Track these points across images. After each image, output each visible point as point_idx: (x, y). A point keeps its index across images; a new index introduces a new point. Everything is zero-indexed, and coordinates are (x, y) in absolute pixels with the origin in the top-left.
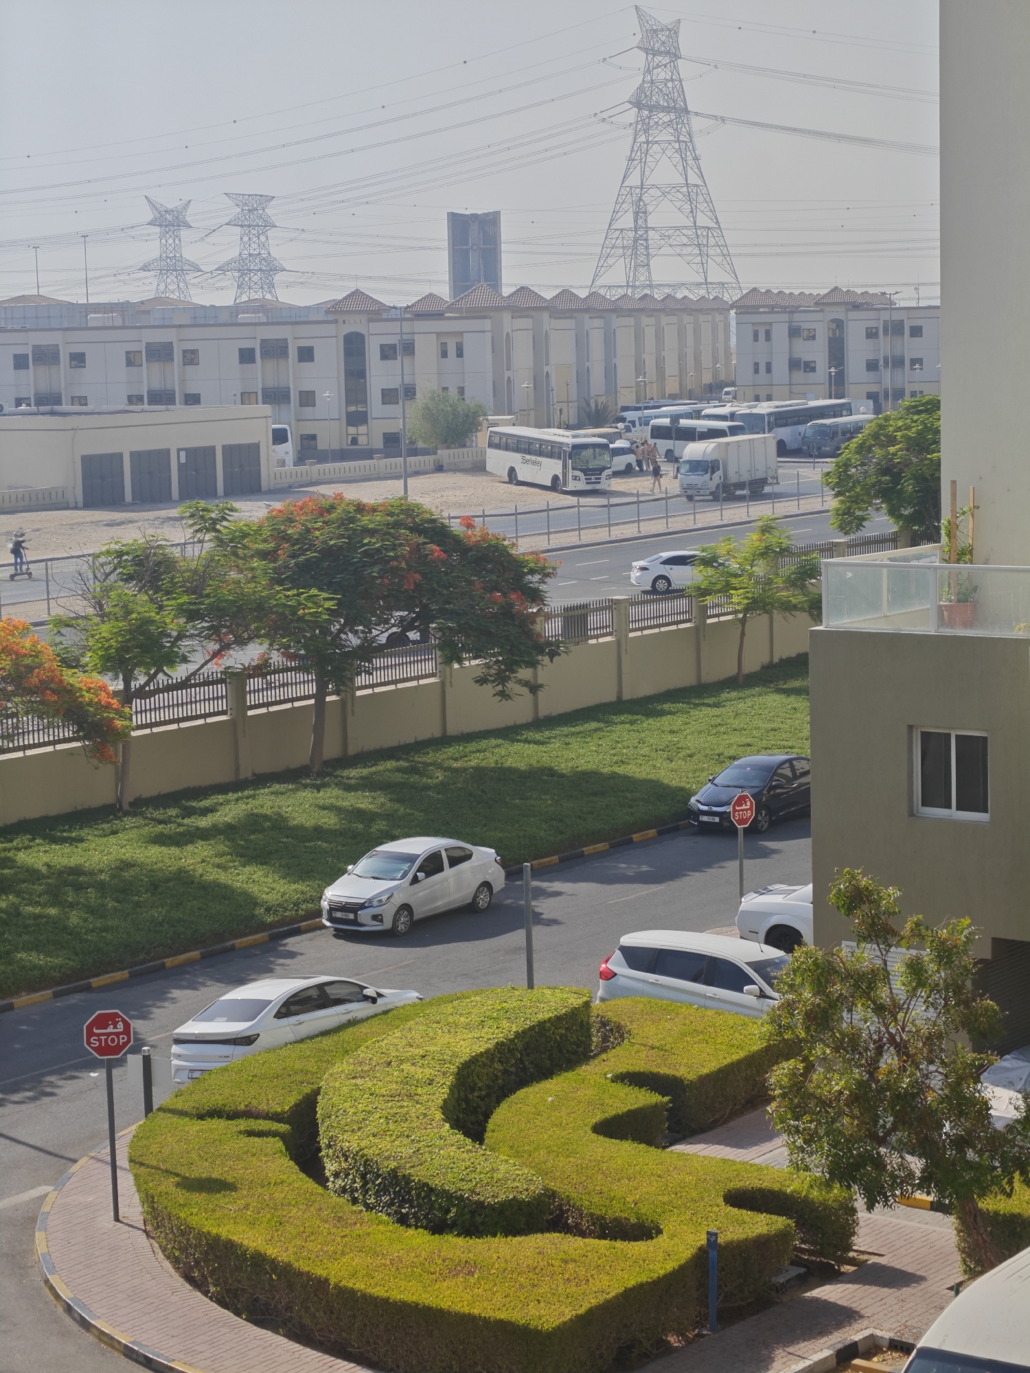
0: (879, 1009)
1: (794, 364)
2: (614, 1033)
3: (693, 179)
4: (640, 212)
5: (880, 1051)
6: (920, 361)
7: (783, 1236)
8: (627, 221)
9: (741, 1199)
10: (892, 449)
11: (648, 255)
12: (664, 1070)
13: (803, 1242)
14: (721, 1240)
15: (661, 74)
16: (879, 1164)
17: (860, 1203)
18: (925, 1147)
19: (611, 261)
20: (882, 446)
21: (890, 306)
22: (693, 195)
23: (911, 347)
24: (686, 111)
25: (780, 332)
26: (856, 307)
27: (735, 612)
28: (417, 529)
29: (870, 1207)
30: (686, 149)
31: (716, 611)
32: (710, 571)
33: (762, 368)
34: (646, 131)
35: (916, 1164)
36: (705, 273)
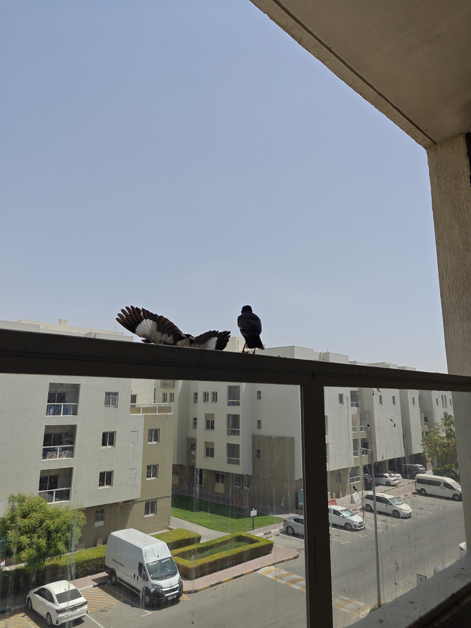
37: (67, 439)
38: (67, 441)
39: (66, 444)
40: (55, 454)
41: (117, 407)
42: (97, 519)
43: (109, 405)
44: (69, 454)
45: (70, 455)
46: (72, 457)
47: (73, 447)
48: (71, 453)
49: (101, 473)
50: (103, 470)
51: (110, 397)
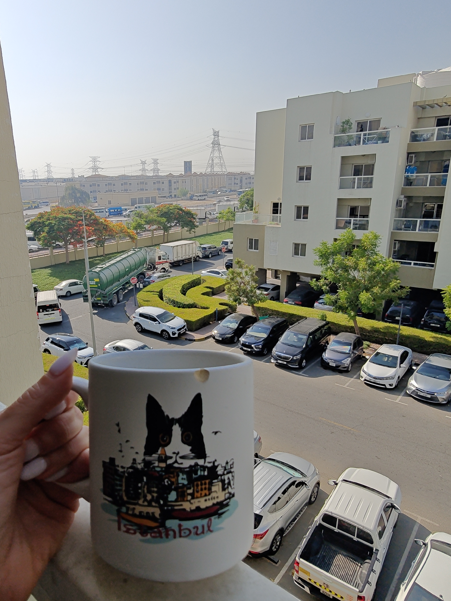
0: (241, 278)
1: (235, 183)
2: (204, 281)
3: (221, 155)
4: (213, 161)
5: (241, 284)
6: (253, 183)
7: (227, 309)
8: (211, 162)
9: (221, 304)
10: (248, 197)
11: (213, 167)
12: (211, 286)
13: (230, 310)
14: (218, 309)
15: (216, 139)
16: (240, 299)
17: (238, 305)
18: (246, 297)
19: (208, 168)
20: (247, 196)
21: (249, 174)
22: (220, 158)
23: (252, 181)
24: (220, 145)
25: (233, 179)
26: (244, 175)
27: (224, 221)
28: (178, 209)
29: (239, 305)
30: (219, 150)
31: (222, 221)
32: (221, 215)
33: (230, 184)
34: (214, 148)
35: (245, 299)
36: (222, 170)
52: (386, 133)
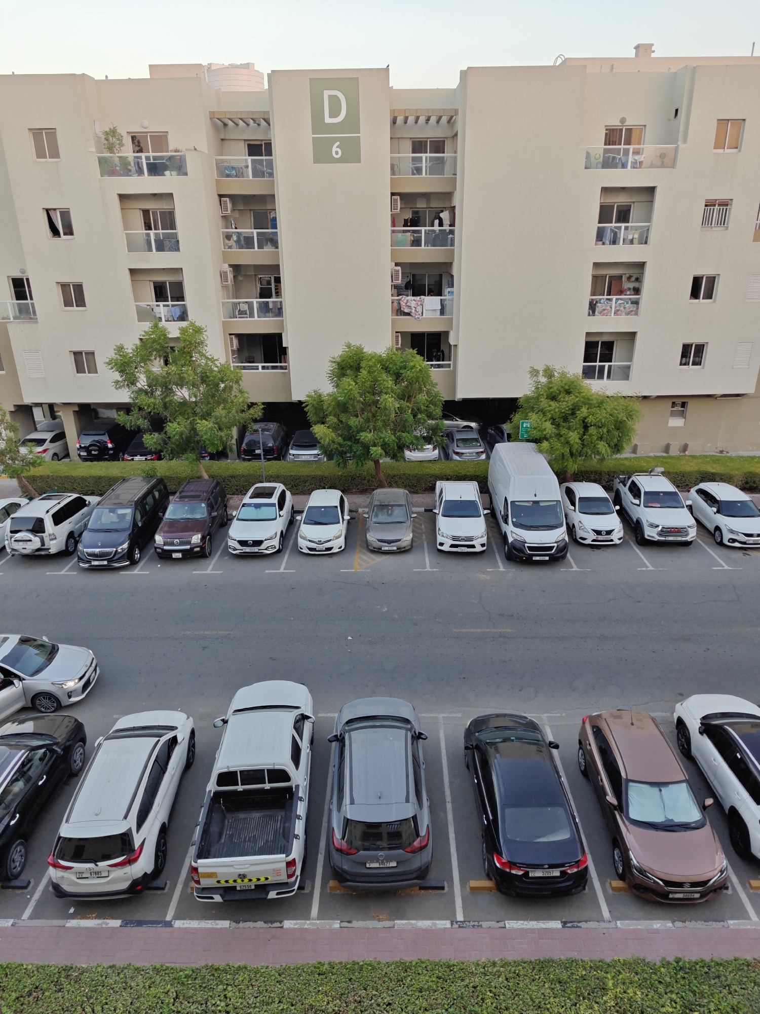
37: (631, 285)
38: (629, 289)
39: (628, 293)
40: (608, 308)
41: (727, 228)
42: (673, 414)
43: (711, 224)
44: (632, 311)
45: (633, 313)
46: (636, 314)
47: (639, 299)
48: (635, 309)
49: (684, 346)
50: (688, 341)
51: (714, 209)
52: (180, 159)
